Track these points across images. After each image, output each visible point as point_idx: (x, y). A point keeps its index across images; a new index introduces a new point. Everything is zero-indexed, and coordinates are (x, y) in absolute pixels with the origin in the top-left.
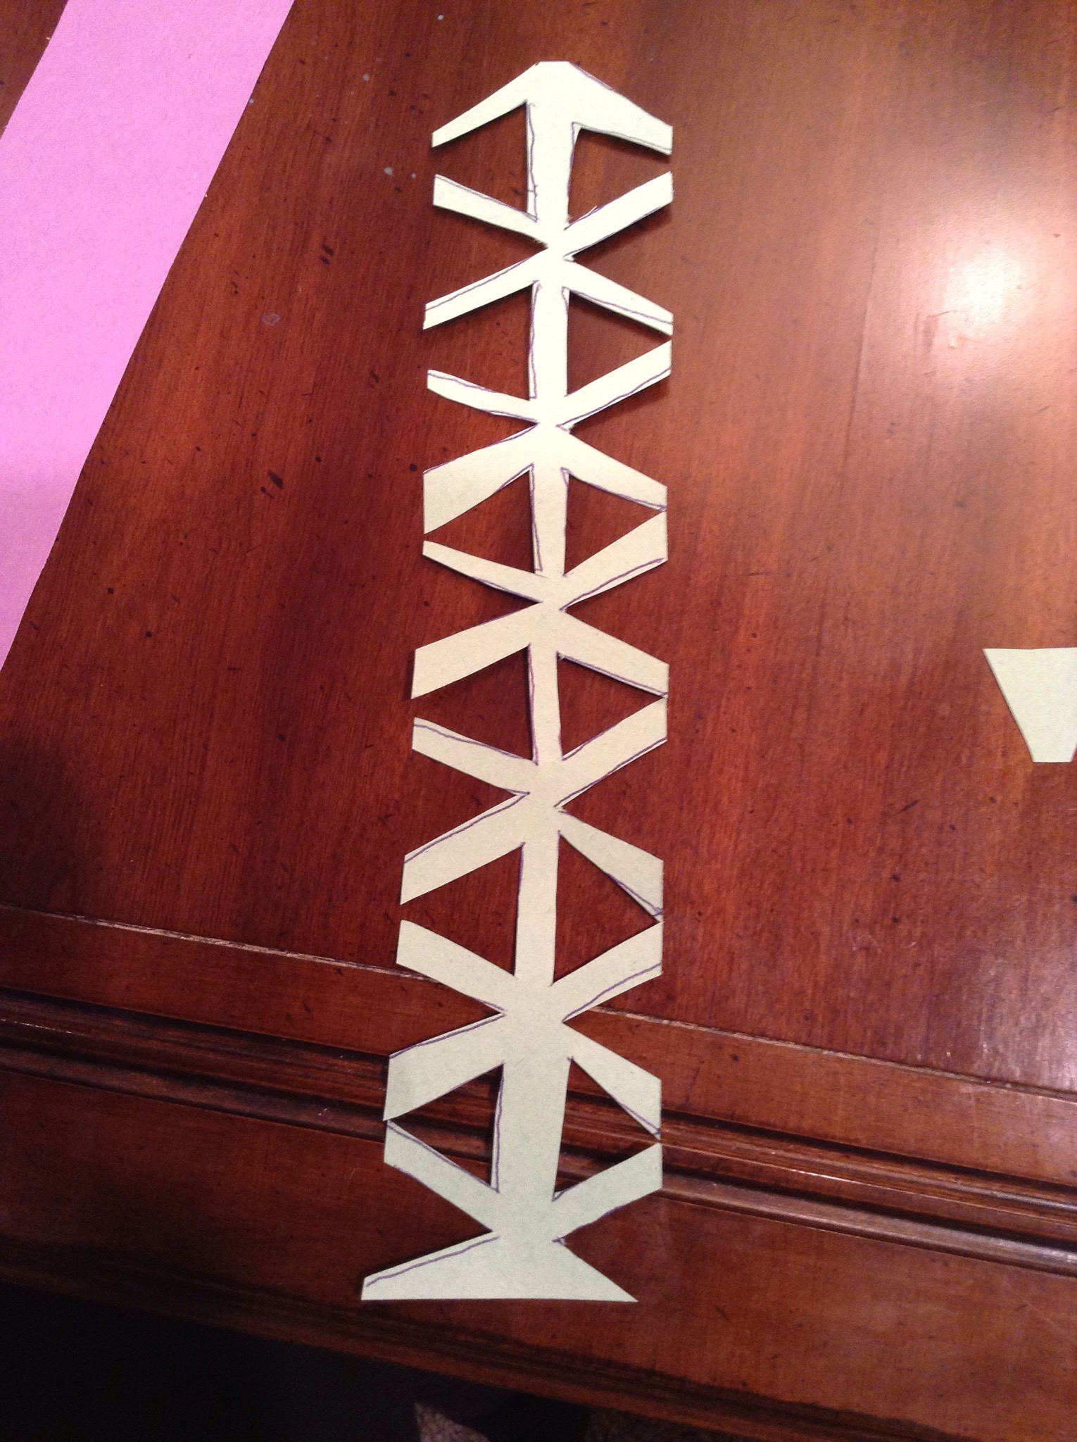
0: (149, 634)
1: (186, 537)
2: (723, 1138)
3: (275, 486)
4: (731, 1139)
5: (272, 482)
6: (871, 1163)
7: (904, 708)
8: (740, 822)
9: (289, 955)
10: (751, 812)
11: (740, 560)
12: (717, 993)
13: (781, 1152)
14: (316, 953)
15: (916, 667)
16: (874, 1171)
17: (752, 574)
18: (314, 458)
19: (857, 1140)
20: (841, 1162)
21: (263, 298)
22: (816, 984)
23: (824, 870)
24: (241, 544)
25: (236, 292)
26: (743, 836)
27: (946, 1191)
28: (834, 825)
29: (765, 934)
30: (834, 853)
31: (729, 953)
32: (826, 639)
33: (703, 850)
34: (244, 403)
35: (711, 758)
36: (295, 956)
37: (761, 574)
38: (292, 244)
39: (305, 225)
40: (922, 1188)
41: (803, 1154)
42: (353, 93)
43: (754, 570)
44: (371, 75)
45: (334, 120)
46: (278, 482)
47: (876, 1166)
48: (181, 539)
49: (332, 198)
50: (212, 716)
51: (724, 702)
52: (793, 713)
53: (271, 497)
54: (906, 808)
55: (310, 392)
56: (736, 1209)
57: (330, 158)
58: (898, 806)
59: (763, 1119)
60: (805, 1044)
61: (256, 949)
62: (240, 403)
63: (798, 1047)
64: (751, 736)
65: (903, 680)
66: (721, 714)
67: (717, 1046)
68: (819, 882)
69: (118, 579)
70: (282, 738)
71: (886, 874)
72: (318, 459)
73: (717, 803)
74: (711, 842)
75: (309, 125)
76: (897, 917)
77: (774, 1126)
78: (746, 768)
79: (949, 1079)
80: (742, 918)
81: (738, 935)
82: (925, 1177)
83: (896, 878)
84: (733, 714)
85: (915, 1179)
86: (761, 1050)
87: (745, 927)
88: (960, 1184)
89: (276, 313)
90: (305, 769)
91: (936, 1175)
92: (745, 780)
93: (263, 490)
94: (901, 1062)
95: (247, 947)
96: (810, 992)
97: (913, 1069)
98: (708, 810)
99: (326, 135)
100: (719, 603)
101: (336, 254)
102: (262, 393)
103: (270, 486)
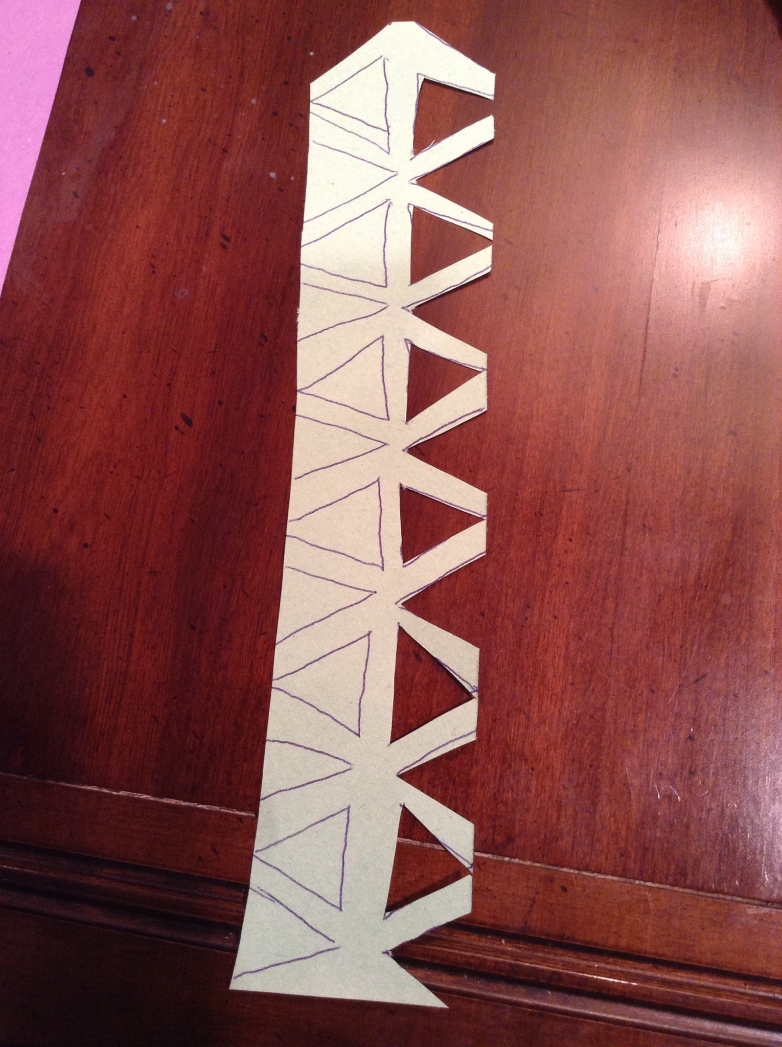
0: (86, 545)
1: (115, 467)
2: (555, 955)
3: (186, 425)
4: (562, 955)
5: (183, 422)
6: (675, 972)
7: (693, 598)
8: (563, 693)
9: (200, 806)
10: (572, 684)
11: (557, 480)
12: (548, 835)
13: (602, 965)
14: (221, 805)
15: (701, 564)
16: (678, 979)
17: (568, 491)
18: (216, 403)
19: (664, 955)
20: (652, 972)
21: (175, 276)
22: (628, 828)
23: (633, 731)
24: (159, 472)
25: (154, 272)
26: (566, 704)
27: (737, 995)
28: (639, 695)
29: (587, 786)
30: (641, 718)
31: (557, 801)
32: (628, 544)
33: (534, 717)
34: (161, 359)
35: (538, 640)
36: (205, 806)
37: (575, 490)
38: (198, 234)
39: (207, 219)
40: (717, 992)
41: (620, 966)
42: (243, 114)
43: (569, 487)
44: (257, 100)
45: (229, 135)
46: (189, 422)
47: (679, 974)
48: (111, 468)
49: (229, 197)
50: (136, 612)
51: (547, 594)
52: (603, 603)
53: (183, 433)
54: (697, 681)
55: (213, 350)
56: (566, 1013)
57: (227, 165)
58: (691, 679)
59: (588, 939)
60: (620, 876)
61: (173, 802)
62: (158, 359)
63: (615, 878)
64: (569, 622)
65: (691, 577)
66: (545, 604)
67: (550, 879)
68: (629, 742)
69: (62, 501)
70: (193, 628)
71: (682, 735)
72: (220, 403)
73: (544, 677)
74: (540, 710)
75: (209, 140)
76: (693, 770)
77: (597, 944)
78: (567, 649)
79: (738, 902)
80: (567, 772)
81: (564, 787)
82: (718, 983)
83: (691, 738)
84: (555, 604)
85: (711, 985)
86: (585, 882)
87: (570, 780)
88: (748, 990)
89: (186, 288)
90: (212, 653)
91: (728, 981)
92: (566, 658)
93: (177, 428)
94: (698, 890)
95: (165, 800)
96: (623, 833)
97: (709, 895)
98: (536, 683)
99: (223, 147)
100: (542, 515)
101: (233, 240)
102: (175, 351)
103: (182, 425)
